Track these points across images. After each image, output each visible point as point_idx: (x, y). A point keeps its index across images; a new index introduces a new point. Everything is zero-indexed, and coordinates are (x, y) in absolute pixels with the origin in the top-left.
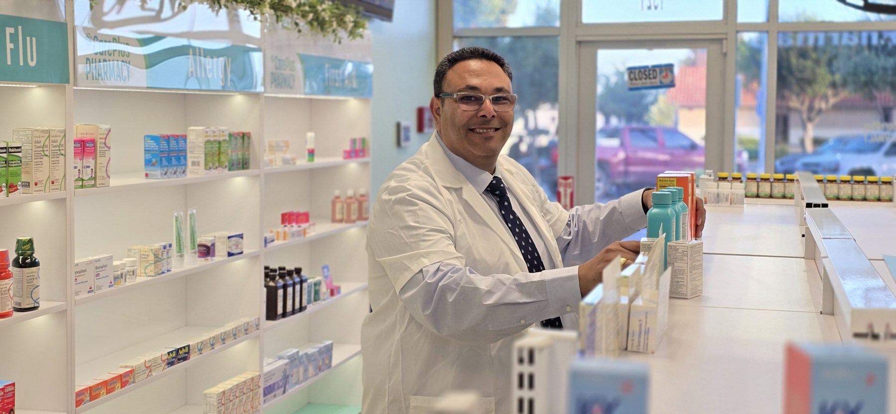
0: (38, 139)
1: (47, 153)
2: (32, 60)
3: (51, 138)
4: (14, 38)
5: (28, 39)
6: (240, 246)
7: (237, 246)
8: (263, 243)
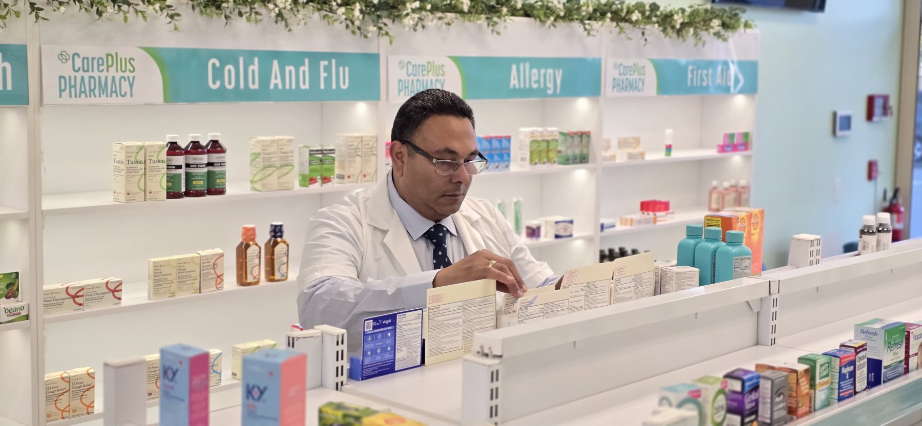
0: (352, 143)
1: (360, 154)
2: (344, 84)
3: (364, 143)
4: (328, 69)
5: (341, 69)
6: (569, 230)
7: (566, 230)
8: (599, 227)
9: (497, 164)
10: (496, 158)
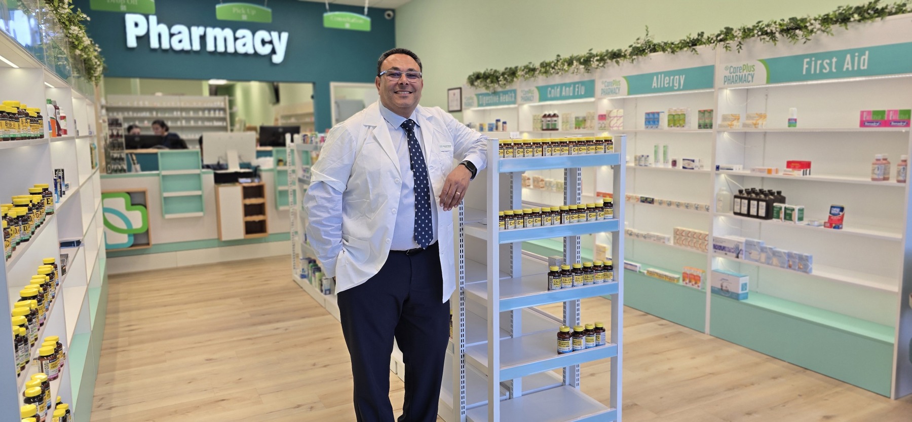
6: (691, 165)
7: (689, 165)
8: (715, 168)
9: (652, 126)
10: (651, 122)
